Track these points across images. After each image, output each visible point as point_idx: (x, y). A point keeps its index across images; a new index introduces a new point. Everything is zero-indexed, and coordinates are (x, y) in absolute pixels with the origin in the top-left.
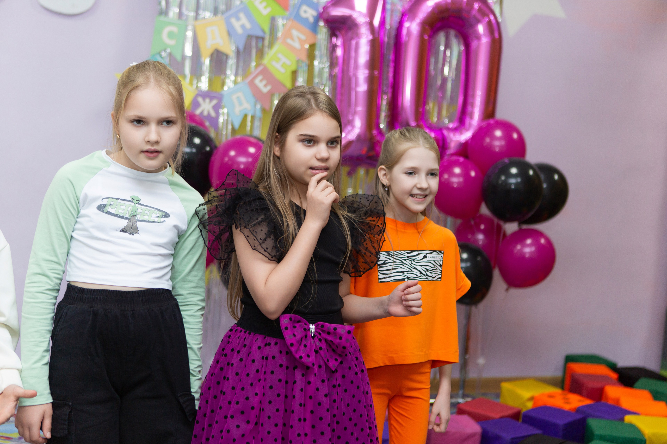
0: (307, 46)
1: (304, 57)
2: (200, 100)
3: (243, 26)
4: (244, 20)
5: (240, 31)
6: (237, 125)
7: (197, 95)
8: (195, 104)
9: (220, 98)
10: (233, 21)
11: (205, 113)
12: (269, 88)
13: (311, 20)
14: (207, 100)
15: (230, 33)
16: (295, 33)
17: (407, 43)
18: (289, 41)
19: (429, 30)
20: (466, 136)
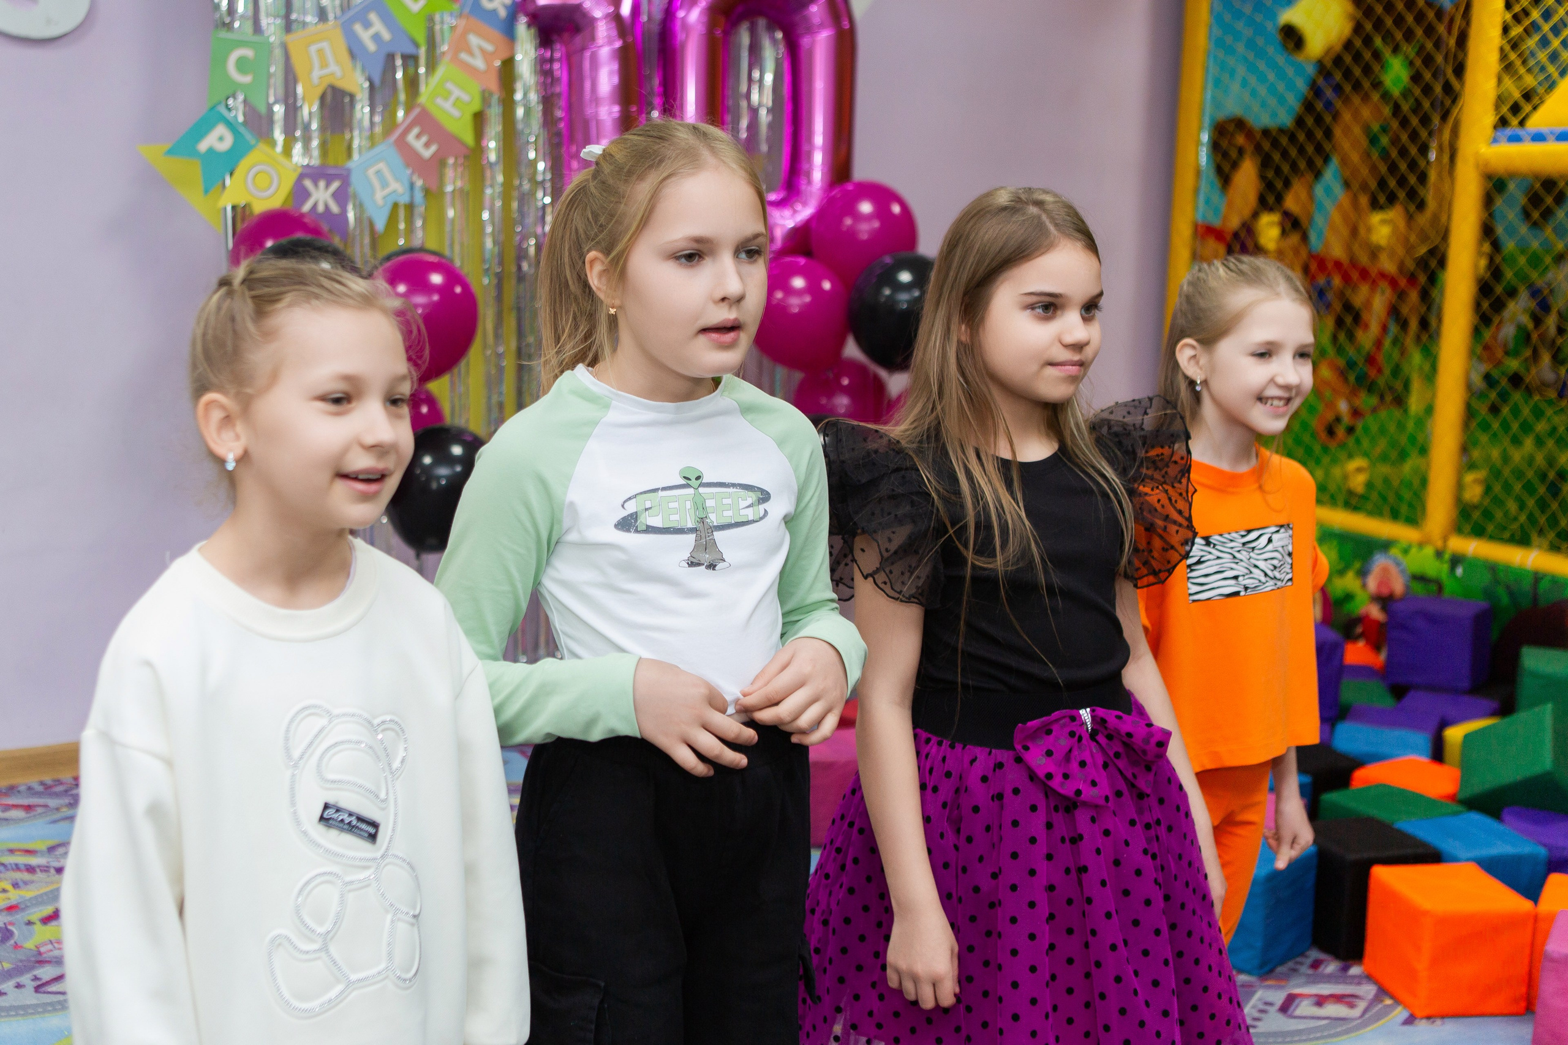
0: (498, 63)
1: (493, 85)
2: (308, 183)
3: (376, 37)
4: (378, 26)
5: (372, 47)
6: (380, 225)
7: (302, 177)
8: (300, 193)
9: (345, 179)
10: (358, 28)
11: (321, 208)
12: (433, 148)
13: (503, 13)
14: (322, 184)
15: (355, 51)
16: (474, 40)
17: (683, 46)
18: (464, 56)
19: (722, 20)
20: (804, 212)
